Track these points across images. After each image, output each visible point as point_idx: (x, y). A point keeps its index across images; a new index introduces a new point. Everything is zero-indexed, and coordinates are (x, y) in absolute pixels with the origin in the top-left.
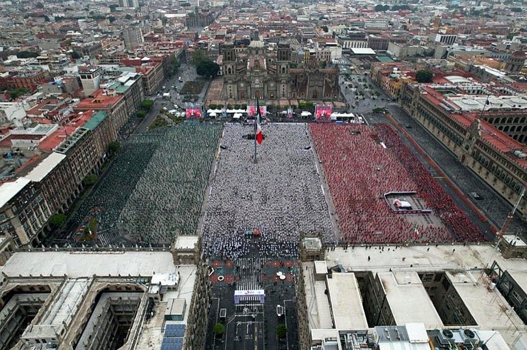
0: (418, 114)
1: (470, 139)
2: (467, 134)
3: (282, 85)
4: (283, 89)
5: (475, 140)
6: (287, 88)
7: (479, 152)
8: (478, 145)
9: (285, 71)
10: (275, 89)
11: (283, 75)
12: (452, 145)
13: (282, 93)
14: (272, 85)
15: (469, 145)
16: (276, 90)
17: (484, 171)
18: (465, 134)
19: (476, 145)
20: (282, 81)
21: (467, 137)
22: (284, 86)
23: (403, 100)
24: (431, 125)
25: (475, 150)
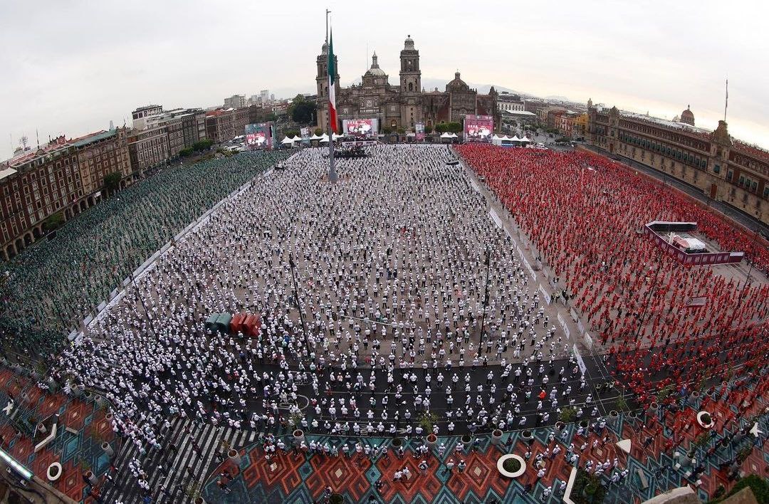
0: (621, 146)
1: (719, 153)
2: (712, 148)
3: (410, 107)
4: (412, 114)
5: (728, 154)
6: (418, 112)
7: (738, 171)
8: (733, 160)
9: (414, 87)
10: (398, 114)
11: (411, 94)
12: (690, 173)
13: (408, 120)
14: (393, 108)
15: (719, 165)
16: (400, 117)
17: (752, 200)
18: (708, 150)
19: (730, 162)
20: (409, 103)
21: (713, 153)
22: (412, 109)
23: (592, 133)
24: (648, 154)
25: (732, 170)
